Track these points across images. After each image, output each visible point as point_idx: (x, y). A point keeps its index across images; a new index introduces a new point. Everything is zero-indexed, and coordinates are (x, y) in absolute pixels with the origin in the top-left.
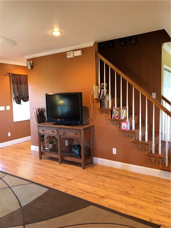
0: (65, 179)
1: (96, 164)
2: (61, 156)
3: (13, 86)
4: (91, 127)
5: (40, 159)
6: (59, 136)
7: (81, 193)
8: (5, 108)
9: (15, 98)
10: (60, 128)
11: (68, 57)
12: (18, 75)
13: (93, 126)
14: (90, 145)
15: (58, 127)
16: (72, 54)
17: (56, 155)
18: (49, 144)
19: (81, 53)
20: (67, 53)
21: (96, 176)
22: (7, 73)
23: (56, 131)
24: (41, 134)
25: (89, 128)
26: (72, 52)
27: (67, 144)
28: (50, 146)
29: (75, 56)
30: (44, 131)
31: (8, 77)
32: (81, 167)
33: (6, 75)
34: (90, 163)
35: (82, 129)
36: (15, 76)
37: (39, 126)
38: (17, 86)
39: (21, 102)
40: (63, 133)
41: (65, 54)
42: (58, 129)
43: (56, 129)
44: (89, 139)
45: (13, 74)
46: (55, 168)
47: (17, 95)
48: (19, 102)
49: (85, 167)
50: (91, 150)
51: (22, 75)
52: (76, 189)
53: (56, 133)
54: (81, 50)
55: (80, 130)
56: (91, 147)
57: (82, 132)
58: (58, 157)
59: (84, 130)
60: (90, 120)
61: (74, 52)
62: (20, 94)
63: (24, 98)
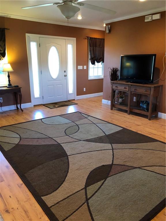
0: (135, 125)
1: (160, 118)
2: (130, 109)
3: (90, 49)
4: (161, 86)
5: (111, 110)
6: (130, 92)
7: (149, 134)
8: (83, 67)
9: (90, 59)
10: (131, 85)
11: (146, 21)
12: (95, 38)
13: (162, 86)
14: (157, 101)
15: (130, 84)
16: (150, 18)
17: (126, 108)
18: (120, 99)
19: (160, 17)
20: (146, 17)
21: (161, 126)
22: (86, 37)
23: (128, 88)
24: (114, 90)
25: (159, 87)
26: (151, 15)
27: (134, 100)
28: (120, 100)
29: (153, 19)
30: (117, 87)
31: (87, 40)
32: (147, 118)
33: (85, 39)
34: (155, 117)
35: (153, 87)
36: (92, 39)
37: (113, 83)
38: (93, 48)
39: (95, 63)
40: (134, 90)
41: (143, 17)
42: (130, 85)
43: (128, 86)
44: (157, 97)
45: (91, 38)
46: (125, 117)
47: (93, 56)
48: (93, 63)
49: (151, 119)
50: (158, 106)
51: (98, 38)
52: (145, 132)
53: (127, 89)
54: (160, 14)
55: (150, 87)
56: (158, 103)
57: (152, 89)
58: (127, 109)
59: (154, 88)
60: (160, 80)
61: (153, 16)
62: (95, 56)
63: (97, 59)
